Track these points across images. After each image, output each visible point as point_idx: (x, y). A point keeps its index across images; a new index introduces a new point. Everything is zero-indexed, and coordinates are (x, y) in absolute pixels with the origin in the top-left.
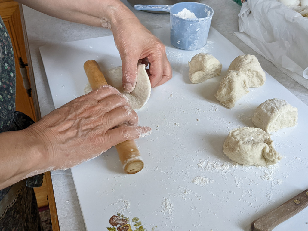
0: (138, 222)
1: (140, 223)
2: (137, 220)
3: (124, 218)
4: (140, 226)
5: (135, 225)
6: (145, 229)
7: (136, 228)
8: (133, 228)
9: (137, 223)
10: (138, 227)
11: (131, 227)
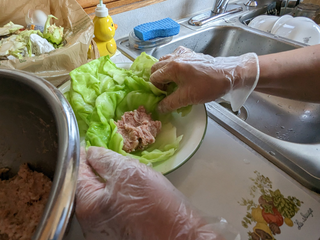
0: (245, 221)
1: (245, 219)
2: (243, 222)
3: (251, 237)
4: (247, 218)
5: (250, 223)
6: (247, 213)
7: (252, 221)
8: (254, 224)
9: (247, 221)
10: (250, 219)
11: (255, 227)
